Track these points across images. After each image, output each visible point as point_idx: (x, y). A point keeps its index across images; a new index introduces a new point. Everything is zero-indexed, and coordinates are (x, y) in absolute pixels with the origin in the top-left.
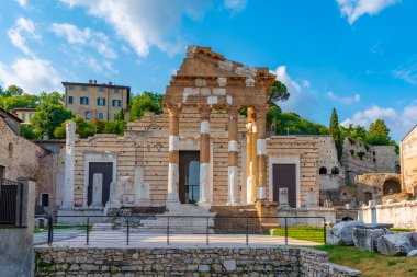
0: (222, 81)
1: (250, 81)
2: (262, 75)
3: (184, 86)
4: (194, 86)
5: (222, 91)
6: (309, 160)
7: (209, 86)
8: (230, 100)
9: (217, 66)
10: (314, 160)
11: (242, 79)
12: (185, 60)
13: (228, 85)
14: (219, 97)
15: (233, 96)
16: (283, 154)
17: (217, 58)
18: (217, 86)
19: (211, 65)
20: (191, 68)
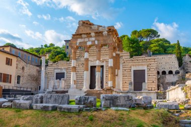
0: (93, 34)
1: (105, 33)
2: (110, 29)
3: (77, 38)
4: (82, 38)
5: (93, 39)
6: (152, 67)
7: (87, 37)
8: (96, 42)
9: (91, 28)
10: (155, 67)
11: (101, 32)
12: (78, 27)
13: (96, 36)
14: (92, 41)
15: (98, 40)
16: (139, 65)
17: (90, 24)
18: (91, 37)
19: (89, 28)
20: (81, 30)
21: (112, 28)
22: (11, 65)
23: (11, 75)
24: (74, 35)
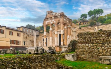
0: (53, 18)
3: (46, 20)
4: (48, 20)
7: (51, 19)
8: (55, 22)
9: (52, 14)
11: (57, 17)
13: (55, 19)
14: (53, 22)
18: (52, 19)
20: (48, 16)
21: (62, 14)
22: (20, 36)
23: (20, 41)
24: (44, 19)
